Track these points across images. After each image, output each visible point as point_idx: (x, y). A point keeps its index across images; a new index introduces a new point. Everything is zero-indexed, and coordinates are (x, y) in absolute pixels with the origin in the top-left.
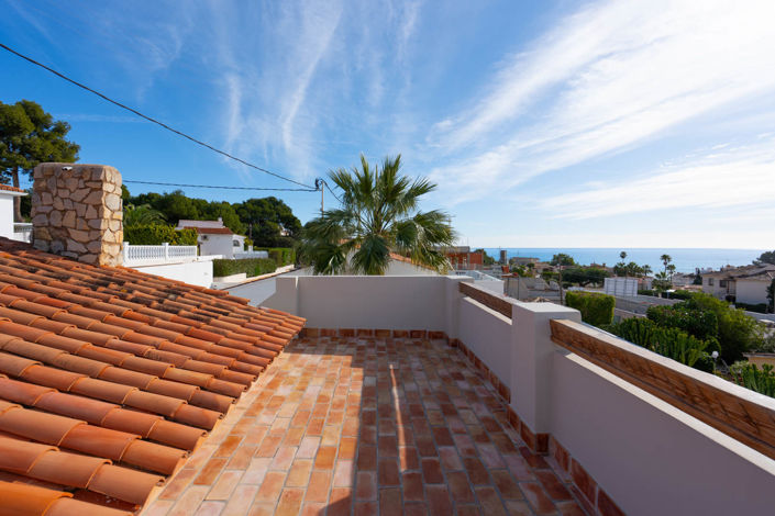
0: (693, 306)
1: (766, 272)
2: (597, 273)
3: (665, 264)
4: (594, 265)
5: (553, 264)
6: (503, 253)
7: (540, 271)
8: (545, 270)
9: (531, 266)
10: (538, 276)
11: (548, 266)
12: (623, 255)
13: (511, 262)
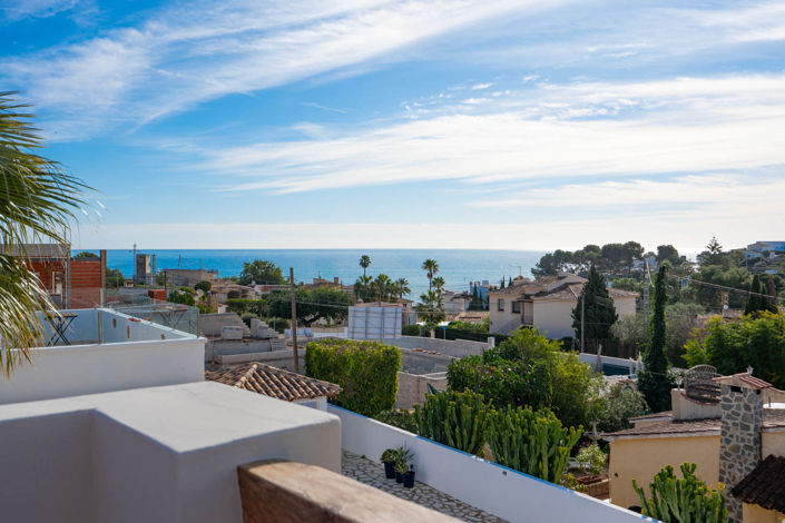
0: (511, 354)
1: (566, 285)
2: (333, 297)
3: (430, 276)
4: (319, 283)
5: (245, 282)
6: (140, 259)
7: (224, 298)
8: (232, 295)
9: (204, 286)
10: (222, 310)
11: (237, 287)
12: (365, 262)
13: (161, 280)
